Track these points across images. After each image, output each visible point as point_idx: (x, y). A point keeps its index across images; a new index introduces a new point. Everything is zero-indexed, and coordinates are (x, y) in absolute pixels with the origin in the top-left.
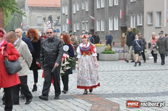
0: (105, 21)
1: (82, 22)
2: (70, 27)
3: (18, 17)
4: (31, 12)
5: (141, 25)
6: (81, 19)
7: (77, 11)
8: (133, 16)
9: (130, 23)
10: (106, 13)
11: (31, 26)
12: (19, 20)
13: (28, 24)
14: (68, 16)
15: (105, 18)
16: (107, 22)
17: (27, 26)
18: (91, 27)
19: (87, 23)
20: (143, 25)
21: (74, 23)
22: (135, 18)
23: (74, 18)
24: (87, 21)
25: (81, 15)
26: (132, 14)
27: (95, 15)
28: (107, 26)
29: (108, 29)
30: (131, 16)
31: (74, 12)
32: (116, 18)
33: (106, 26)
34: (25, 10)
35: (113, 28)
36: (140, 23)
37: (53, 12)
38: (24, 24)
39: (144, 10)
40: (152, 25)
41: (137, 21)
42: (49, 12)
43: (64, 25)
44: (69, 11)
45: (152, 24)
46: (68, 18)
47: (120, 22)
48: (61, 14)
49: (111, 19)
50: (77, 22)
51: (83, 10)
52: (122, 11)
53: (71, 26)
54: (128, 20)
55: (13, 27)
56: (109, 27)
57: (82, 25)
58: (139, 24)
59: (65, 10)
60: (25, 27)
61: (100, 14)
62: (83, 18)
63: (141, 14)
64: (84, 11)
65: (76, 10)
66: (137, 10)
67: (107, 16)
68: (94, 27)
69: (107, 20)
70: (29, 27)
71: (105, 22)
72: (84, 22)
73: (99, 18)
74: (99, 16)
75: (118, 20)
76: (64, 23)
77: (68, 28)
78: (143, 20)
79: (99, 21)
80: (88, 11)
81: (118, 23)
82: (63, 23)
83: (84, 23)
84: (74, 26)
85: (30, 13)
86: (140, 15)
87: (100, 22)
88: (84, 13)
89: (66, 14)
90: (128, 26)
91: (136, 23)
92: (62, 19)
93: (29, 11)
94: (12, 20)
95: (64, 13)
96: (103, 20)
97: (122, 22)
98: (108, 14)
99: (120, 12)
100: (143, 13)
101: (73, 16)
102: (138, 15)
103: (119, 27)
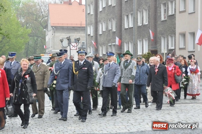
0: (133, 43)
1: (109, 44)
2: (95, 50)
3: (41, 39)
4: (54, 32)
5: (173, 48)
6: (108, 41)
7: (103, 32)
8: (164, 38)
9: (161, 46)
10: (135, 33)
11: (54, 49)
12: (42, 42)
13: (50, 47)
14: (94, 37)
15: (134, 40)
16: (136, 44)
17: (50, 49)
18: (118, 51)
19: (114, 45)
20: (175, 48)
21: (100, 46)
22: (167, 40)
23: (101, 40)
24: (114, 44)
25: (107, 37)
26: (163, 35)
27: (123, 37)
28: (136, 50)
29: (137, 53)
30: (162, 38)
31: (100, 33)
32: (146, 40)
33: (134, 49)
34: (48, 30)
35: (143, 52)
36: (172, 46)
37: (81, 32)
38: (48, 47)
39: (175, 30)
40: (184, 49)
41: (168, 44)
42: (76, 32)
43: (90, 48)
44: (94, 32)
45: (184, 47)
46: (94, 40)
47: (150, 45)
48: (86, 35)
49: (140, 41)
50: (104, 44)
51: (109, 31)
52: (152, 32)
53: (97, 49)
54: (158, 42)
55: (36, 50)
56: (137, 51)
57: (108, 48)
58: (170, 48)
59: (90, 31)
60: (48, 51)
61: (128, 35)
62: (110, 40)
63: (173, 35)
64: (111, 31)
65: (102, 30)
66: (168, 31)
67: (136, 37)
68: (121, 51)
69: (136, 42)
70: (52, 51)
71: (133, 45)
72: (110, 44)
73: (127, 40)
74: (127, 37)
75: (148, 43)
76: (90, 46)
77: (94, 51)
78: (175, 42)
79: (127, 43)
80: (115, 32)
81: (148, 46)
82: (88, 46)
83: (110, 46)
84: (100, 49)
85: (54, 34)
86: (172, 37)
87: (129, 44)
88: (111, 34)
89: (92, 35)
90: (159, 50)
91: (168, 46)
92: (87, 41)
93: (52, 31)
94: (34, 42)
95: (89, 34)
96: (131, 43)
97: (152, 45)
98: (137, 34)
99: (149, 32)
100: (175, 34)
101: (98, 37)
102: (170, 36)
103: (148, 50)
